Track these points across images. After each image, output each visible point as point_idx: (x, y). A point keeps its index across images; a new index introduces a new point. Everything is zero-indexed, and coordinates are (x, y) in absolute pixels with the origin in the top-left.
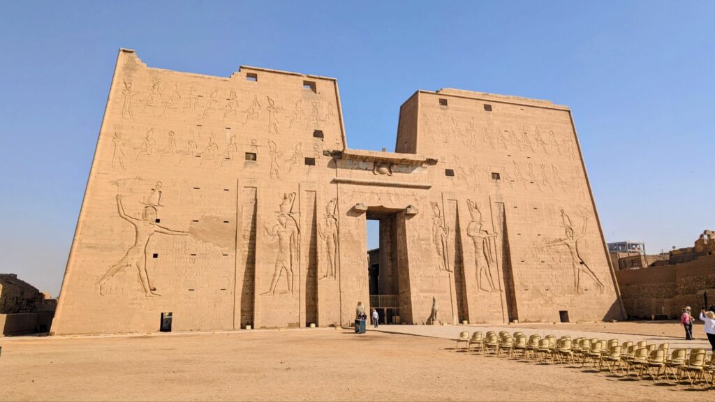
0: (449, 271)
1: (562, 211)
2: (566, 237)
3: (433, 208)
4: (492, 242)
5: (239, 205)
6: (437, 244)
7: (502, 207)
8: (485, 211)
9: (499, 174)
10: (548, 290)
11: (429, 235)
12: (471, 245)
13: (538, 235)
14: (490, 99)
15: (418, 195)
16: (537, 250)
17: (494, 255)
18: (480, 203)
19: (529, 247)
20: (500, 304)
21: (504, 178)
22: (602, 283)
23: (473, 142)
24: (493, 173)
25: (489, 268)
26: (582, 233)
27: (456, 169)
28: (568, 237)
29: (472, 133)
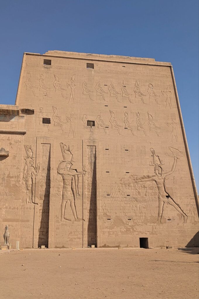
0: (34, 203)
1: (153, 152)
2: (155, 174)
3: (27, 151)
4: (80, 178)
6: (27, 181)
7: (94, 150)
8: (76, 153)
9: (94, 121)
10: (131, 219)
11: (18, 174)
12: (59, 182)
13: (126, 173)
14: (93, 59)
15: (13, 140)
16: (124, 186)
17: (80, 190)
18: (73, 146)
19: (116, 183)
20: (81, 231)
21: (99, 125)
22: (186, 214)
23: (73, 95)
24: (88, 121)
25: (74, 200)
26: (172, 171)
27: (53, 117)
28: (157, 175)
29: (72, 88)
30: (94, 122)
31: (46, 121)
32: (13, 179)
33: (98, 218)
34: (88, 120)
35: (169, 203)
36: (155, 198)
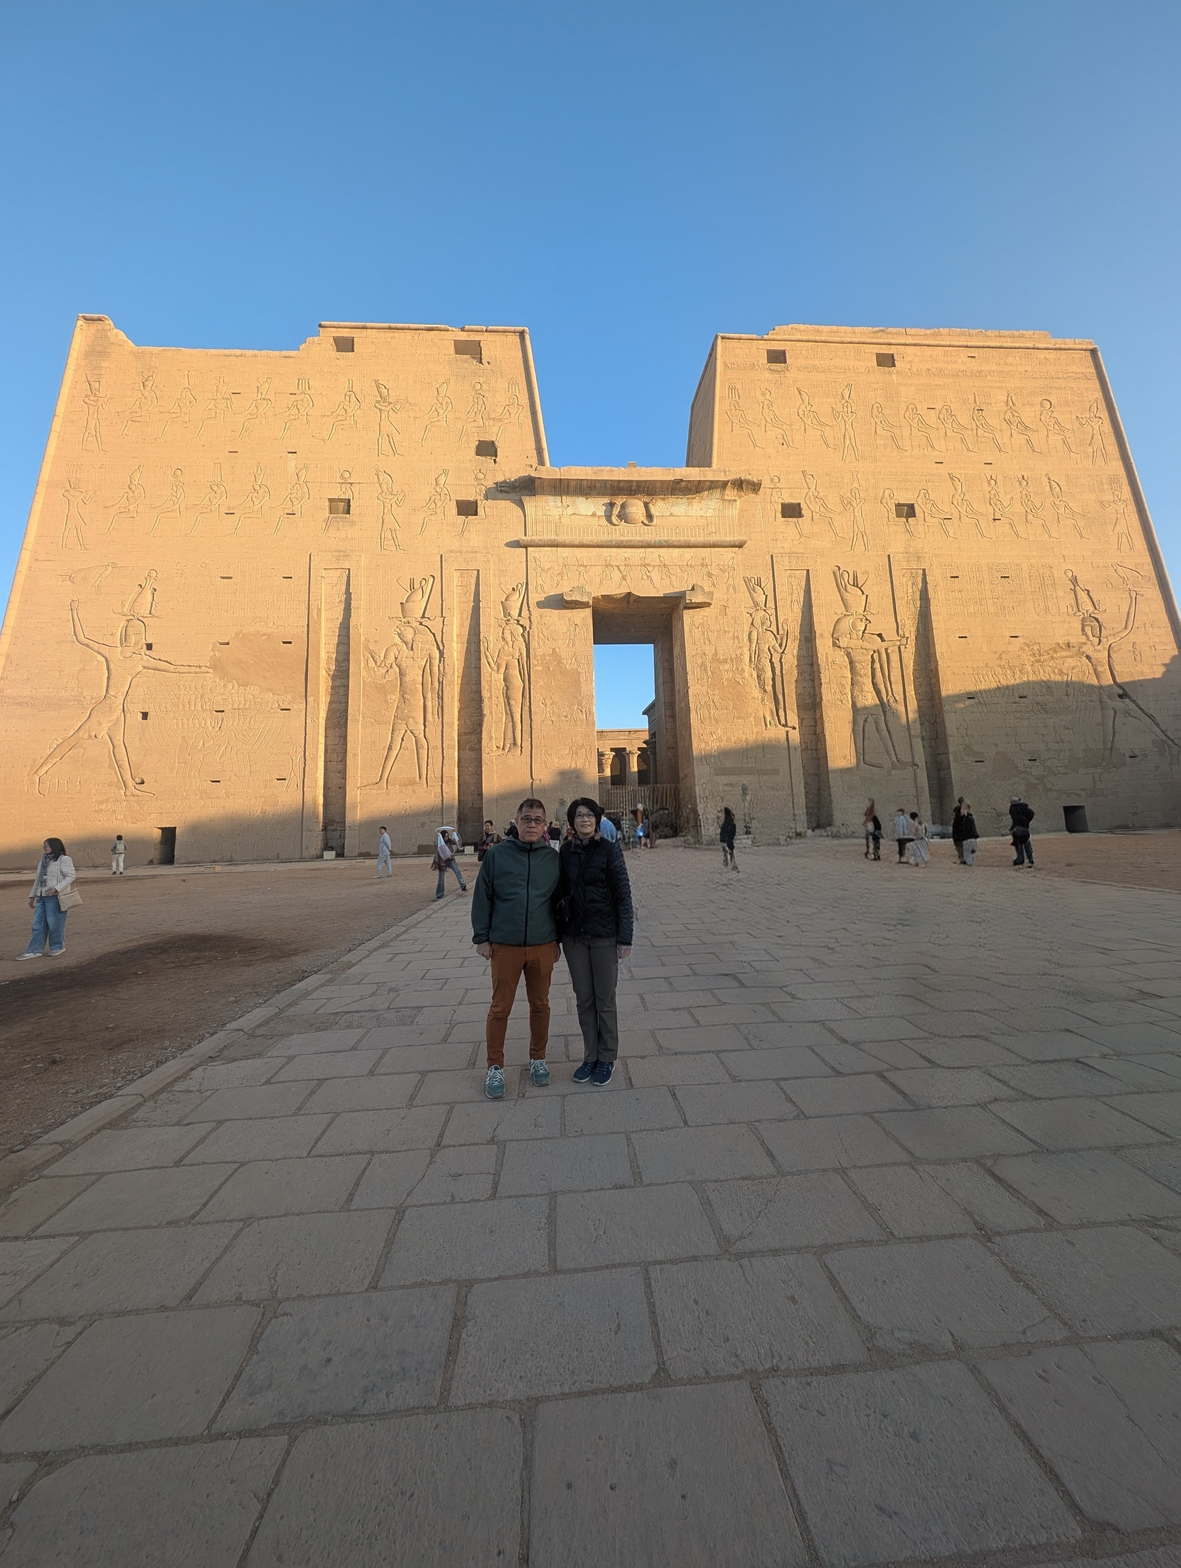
0: (785, 725)
1: (1074, 581)
2: (1083, 639)
3: (751, 591)
4: (895, 657)
5: (312, 607)
6: (759, 670)
7: (920, 579)
8: (878, 590)
9: (912, 505)
10: (1035, 760)
11: (740, 651)
12: (841, 668)
13: (1011, 637)
14: (893, 341)
15: (713, 564)
16: (1009, 672)
17: (898, 688)
18: (867, 572)
19: (987, 665)
20: (913, 795)
21: (926, 514)
22: (1176, 741)
23: (850, 439)
24: (898, 506)
25: (885, 715)
26: (1126, 628)
27: (807, 501)
28: (1088, 639)
29: (846, 419)
30: (911, 507)
31: (791, 511)
32: (727, 667)
33: (951, 758)
34: (897, 502)
35: (1127, 713)
36: (1091, 701)
